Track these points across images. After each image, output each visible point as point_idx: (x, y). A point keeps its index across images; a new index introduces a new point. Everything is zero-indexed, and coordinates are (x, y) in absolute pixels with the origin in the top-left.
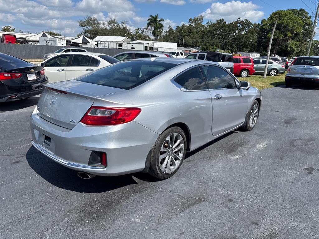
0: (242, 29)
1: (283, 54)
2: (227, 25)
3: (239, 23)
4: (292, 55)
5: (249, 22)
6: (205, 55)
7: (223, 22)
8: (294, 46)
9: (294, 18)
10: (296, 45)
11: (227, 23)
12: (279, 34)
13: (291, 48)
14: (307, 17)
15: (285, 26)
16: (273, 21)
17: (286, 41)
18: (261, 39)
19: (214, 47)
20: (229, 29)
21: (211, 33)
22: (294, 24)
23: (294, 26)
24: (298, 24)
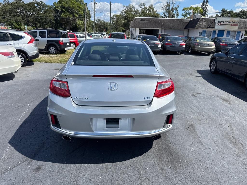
0: (40, 9)
1: (74, 30)
2: (26, 5)
3: (36, 4)
4: (80, 31)
5: (45, 3)
6: (45, 32)
7: (21, 2)
8: (80, 24)
9: (77, 4)
10: (81, 23)
11: (25, 3)
12: (69, 14)
13: (79, 25)
14: (84, 4)
15: (72, 9)
16: (63, 4)
17: (75, 20)
18: (56, 18)
19: (19, 24)
20: (29, 8)
21: (12, 11)
22: (78, 8)
23: (78, 9)
24: (80, 8)
